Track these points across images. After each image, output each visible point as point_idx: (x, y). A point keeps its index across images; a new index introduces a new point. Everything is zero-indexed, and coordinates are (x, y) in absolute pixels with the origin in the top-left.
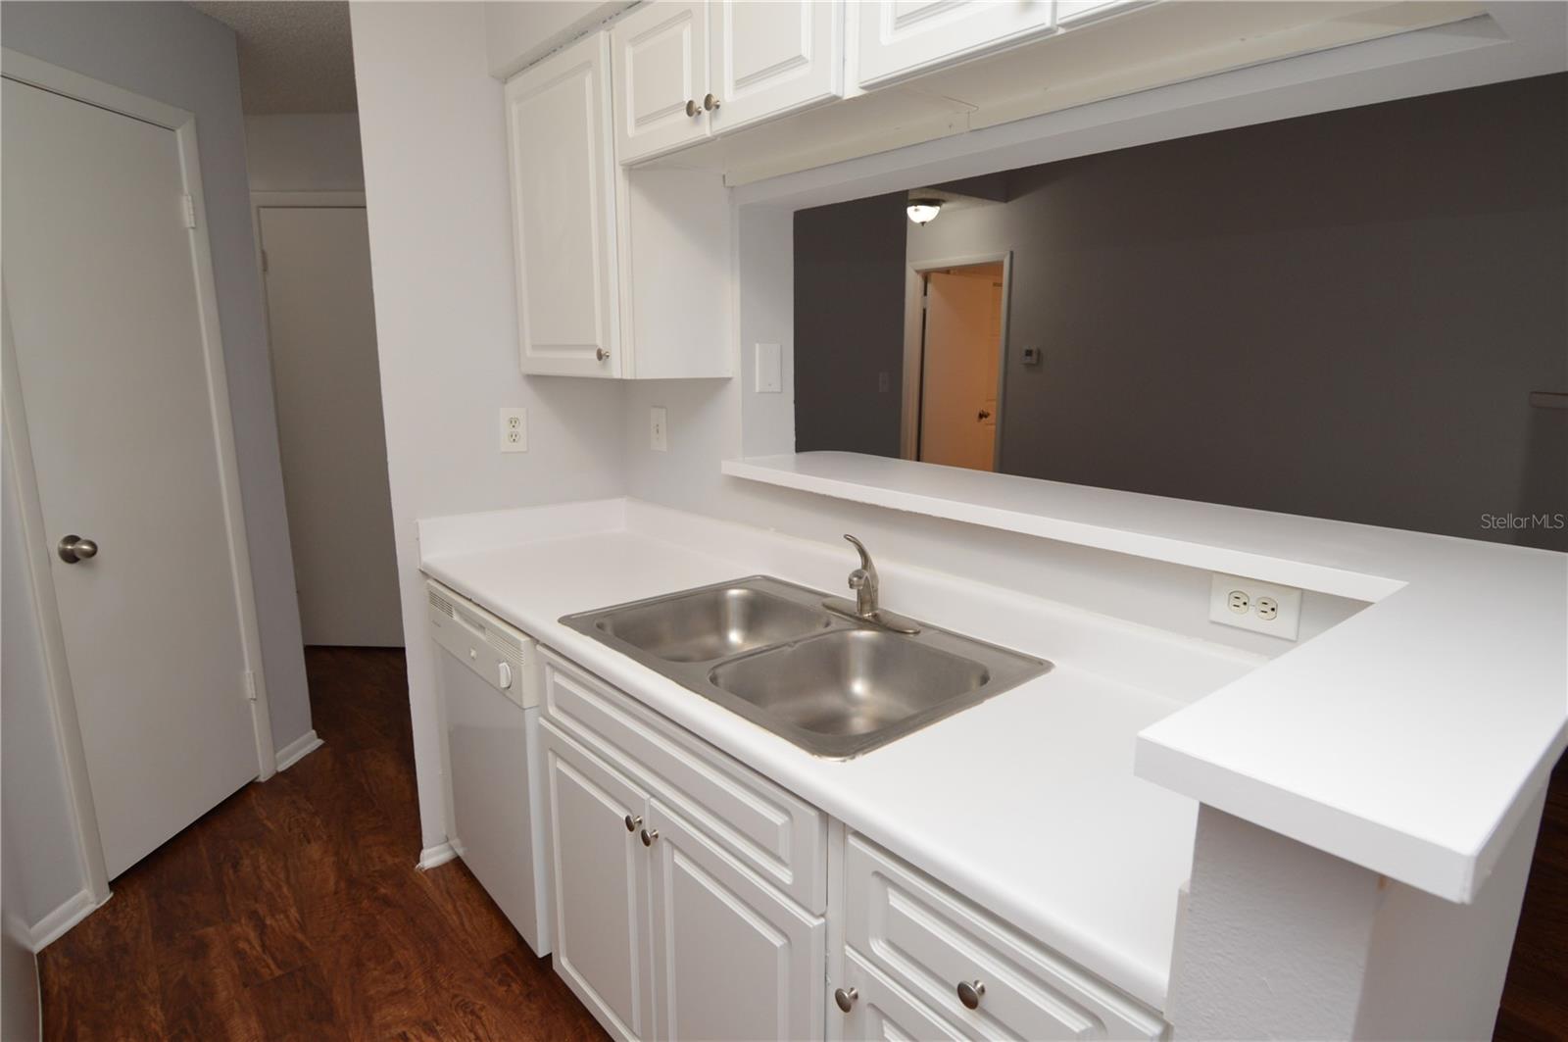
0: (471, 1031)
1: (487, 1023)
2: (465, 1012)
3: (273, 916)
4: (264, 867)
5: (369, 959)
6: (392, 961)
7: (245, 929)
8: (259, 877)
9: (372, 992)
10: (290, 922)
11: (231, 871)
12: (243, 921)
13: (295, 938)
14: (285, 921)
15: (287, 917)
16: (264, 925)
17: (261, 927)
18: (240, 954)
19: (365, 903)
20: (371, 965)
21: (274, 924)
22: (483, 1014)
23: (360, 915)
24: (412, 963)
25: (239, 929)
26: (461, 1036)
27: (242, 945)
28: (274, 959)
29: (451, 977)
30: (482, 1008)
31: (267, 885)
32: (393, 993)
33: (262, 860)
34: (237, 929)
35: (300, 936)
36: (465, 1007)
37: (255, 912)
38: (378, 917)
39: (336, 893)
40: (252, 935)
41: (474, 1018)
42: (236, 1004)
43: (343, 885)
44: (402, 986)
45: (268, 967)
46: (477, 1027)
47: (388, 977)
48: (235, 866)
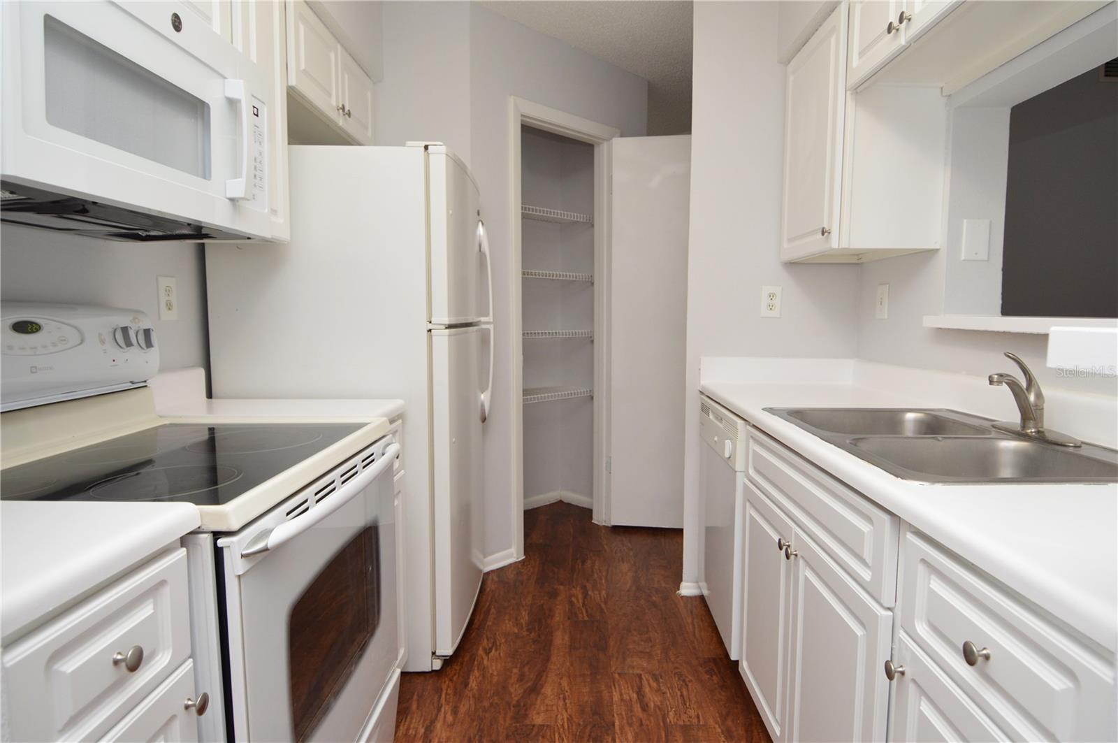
0: (679, 690)
1: (690, 689)
2: (679, 679)
3: (593, 591)
4: (596, 567)
5: (635, 630)
6: (646, 636)
7: (577, 592)
8: (592, 572)
9: (631, 646)
10: (600, 597)
11: (580, 564)
12: (578, 588)
13: (600, 605)
14: (598, 596)
15: (600, 594)
16: (587, 594)
17: (586, 595)
18: (571, 603)
19: (642, 602)
20: (635, 633)
21: (592, 595)
22: (690, 684)
23: (637, 606)
24: (657, 641)
25: (575, 592)
26: (672, 690)
27: (573, 599)
28: (587, 612)
29: (678, 657)
30: (690, 681)
31: (596, 575)
32: (641, 652)
33: (597, 563)
34: (574, 591)
35: (603, 606)
36: (680, 675)
37: (585, 587)
38: (647, 611)
39: (628, 591)
40: (580, 596)
41: (684, 684)
42: (561, 626)
43: (634, 588)
44: (648, 651)
45: (583, 614)
46: (684, 689)
47: (643, 643)
48: (583, 562)
